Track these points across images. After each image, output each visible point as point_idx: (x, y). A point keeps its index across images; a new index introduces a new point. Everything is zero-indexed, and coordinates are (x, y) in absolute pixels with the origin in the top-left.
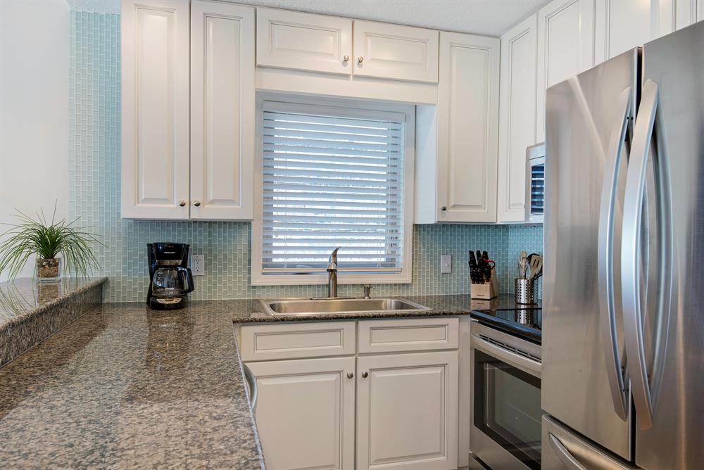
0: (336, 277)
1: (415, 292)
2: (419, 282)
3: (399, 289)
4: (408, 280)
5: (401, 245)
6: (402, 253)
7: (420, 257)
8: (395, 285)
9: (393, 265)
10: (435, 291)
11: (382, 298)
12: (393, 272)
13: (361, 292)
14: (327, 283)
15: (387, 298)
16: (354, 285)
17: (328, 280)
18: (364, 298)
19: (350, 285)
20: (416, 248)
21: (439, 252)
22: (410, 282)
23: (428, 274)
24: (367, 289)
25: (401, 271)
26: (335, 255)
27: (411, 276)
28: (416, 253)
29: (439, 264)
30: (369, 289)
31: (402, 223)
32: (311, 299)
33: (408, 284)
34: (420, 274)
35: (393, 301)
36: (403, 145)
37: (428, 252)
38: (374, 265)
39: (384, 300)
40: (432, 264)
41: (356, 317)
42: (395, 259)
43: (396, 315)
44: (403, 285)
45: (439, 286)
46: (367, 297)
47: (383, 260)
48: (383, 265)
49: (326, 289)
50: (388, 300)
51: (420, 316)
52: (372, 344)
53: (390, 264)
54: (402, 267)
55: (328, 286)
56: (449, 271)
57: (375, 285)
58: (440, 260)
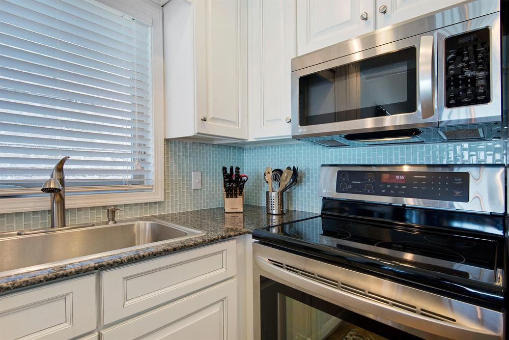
0: (62, 199)
1: (168, 210)
2: (172, 199)
3: (151, 208)
4: (160, 197)
5: (151, 160)
6: (152, 168)
7: (172, 173)
8: (146, 204)
9: (142, 183)
10: (187, 206)
11: (131, 220)
12: (142, 190)
13: (103, 216)
14: (49, 208)
15: (136, 220)
16: (92, 208)
17: (50, 203)
18: (107, 223)
19: (86, 208)
20: (168, 164)
21: (190, 168)
22: (162, 199)
23: (180, 191)
24: (112, 212)
25: (152, 189)
26: (60, 169)
27: (163, 193)
28: (168, 169)
29: (191, 180)
30: (114, 212)
31: (151, 137)
32: (19, 234)
33: (160, 202)
34: (172, 191)
35: (148, 223)
36: (150, 52)
37: (179, 168)
38: (119, 183)
39: (136, 223)
40: (183, 181)
41: (96, 268)
42: (144, 175)
43: (165, 251)
44: (155, 203)
45: (191, 202)
46: (111, 222)
47: (130, 177)
48: (131, 182)
49: (48, 217)
50: (142, 223)
51: (196, 246)
52: (127, 303)
53: (138, 181)
54: (154, 184)
55: (51, 212)
56: (200, 187)
57: (121, 206)
58: (191, 176)
